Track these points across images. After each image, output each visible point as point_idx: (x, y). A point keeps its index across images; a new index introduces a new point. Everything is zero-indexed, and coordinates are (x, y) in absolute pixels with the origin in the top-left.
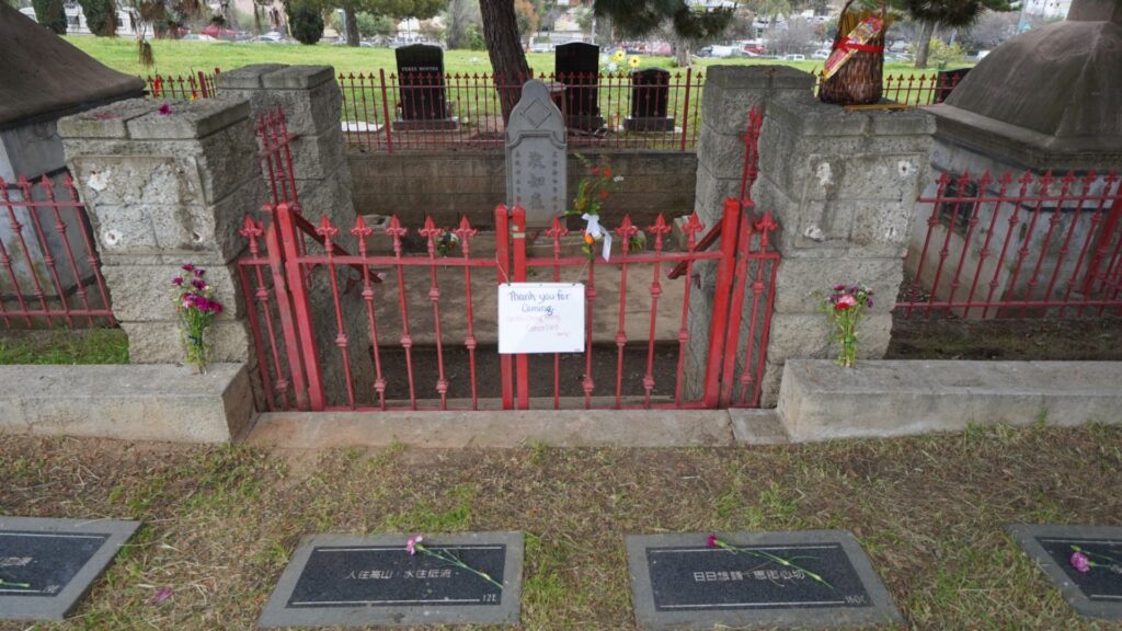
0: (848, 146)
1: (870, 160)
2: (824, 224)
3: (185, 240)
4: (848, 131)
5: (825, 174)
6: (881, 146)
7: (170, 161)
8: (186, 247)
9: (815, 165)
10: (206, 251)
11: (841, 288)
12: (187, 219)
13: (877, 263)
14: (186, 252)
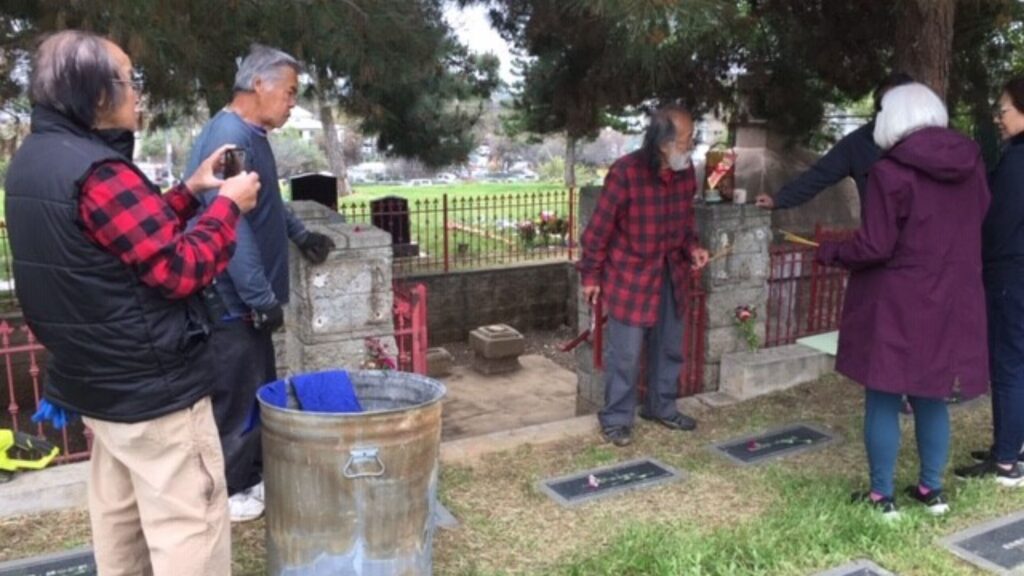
0: (735, 223)
1: (745, 230)
2: (727, 269)
3: (371, 319)
4: (733, 215)
5: (725, 239)
6: (749, 222)
7: (371, 262)
8: (369, 323)
9: (720, 234)
10: (383, 325)
11: (739, 308)
12: (374, 303)
13: (754, 290)
14: (370, 327)
